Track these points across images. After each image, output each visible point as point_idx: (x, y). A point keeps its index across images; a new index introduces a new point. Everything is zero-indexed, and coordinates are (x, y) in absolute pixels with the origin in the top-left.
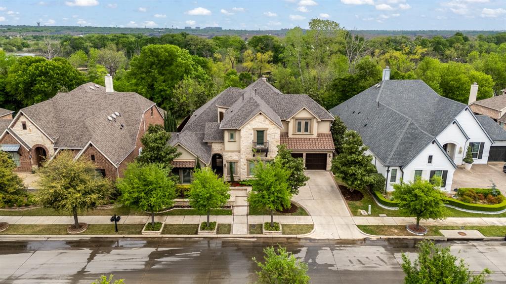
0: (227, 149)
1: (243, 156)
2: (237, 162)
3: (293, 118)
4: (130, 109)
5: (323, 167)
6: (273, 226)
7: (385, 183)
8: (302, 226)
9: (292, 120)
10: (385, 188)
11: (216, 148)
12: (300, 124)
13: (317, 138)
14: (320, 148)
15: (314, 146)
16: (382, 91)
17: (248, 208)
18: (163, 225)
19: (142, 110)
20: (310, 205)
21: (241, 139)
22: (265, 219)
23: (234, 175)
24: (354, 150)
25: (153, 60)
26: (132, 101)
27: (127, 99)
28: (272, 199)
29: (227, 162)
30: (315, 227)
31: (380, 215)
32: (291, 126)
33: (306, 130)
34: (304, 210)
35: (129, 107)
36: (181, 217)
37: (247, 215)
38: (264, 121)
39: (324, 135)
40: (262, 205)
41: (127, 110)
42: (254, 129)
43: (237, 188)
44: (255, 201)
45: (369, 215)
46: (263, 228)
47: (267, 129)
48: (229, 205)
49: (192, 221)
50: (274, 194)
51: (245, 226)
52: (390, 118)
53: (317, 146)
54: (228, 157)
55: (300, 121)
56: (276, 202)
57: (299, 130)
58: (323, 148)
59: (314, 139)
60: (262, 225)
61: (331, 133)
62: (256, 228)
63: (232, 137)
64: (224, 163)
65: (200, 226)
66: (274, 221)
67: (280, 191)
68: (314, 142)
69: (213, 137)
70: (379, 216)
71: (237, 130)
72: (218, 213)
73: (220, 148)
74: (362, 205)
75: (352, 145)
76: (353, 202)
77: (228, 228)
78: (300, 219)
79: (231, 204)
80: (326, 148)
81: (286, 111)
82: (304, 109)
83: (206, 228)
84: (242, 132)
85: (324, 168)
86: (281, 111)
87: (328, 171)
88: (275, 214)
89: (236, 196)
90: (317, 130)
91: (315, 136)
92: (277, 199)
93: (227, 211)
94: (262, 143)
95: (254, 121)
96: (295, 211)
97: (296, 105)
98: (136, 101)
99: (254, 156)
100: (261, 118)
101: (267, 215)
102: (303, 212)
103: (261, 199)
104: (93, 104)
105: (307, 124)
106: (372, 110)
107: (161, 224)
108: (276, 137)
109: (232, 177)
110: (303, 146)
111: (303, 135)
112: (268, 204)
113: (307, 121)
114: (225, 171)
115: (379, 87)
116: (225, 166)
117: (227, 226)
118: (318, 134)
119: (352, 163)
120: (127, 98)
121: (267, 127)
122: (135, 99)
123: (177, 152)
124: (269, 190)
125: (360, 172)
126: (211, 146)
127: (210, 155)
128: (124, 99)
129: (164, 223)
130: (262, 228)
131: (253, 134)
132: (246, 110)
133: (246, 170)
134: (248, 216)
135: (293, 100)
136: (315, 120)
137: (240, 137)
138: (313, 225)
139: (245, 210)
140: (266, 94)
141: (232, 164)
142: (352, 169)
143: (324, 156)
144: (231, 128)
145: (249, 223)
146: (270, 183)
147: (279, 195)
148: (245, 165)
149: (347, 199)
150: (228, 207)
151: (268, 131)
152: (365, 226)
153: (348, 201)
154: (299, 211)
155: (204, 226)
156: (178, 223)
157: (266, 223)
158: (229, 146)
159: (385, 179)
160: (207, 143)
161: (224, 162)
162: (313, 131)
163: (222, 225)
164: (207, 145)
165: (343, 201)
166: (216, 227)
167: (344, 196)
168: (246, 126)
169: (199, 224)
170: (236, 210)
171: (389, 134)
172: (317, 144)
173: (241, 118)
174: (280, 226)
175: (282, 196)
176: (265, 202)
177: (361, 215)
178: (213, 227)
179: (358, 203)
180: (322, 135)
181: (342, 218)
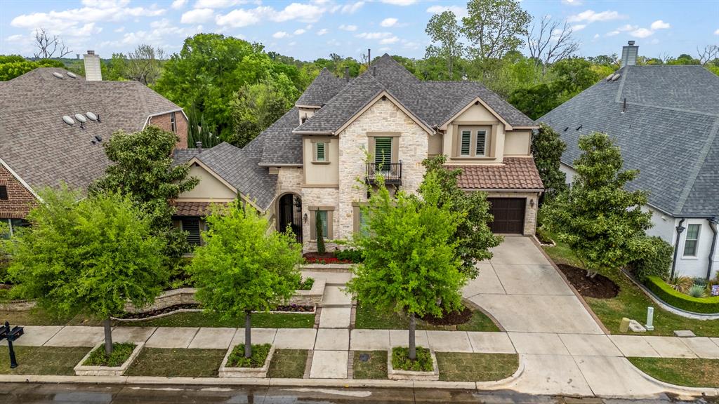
0: (309, 181)
1: (344, 197)
2: (332, 209)
3: (452, 122)
4: (123, 110)
5: (518, 227)
6: (414, 358)
7: (672, 257)
8: (488, 358)
9: (451, 127)
10: (671, 269)
11: (287, 181)
12: (466, 136)
13: (504, 168)
14: (512, 186)
15: (499, 181)
16: (626, 84)
17: (355, 310)
18: (136, 352)
19: (147, 112)
20: (498, 305)
21: (342, 158)
22: (392, 339)
23: (325, 239)
24: (604, 178)
25: (201, 58)
26: (130, 95)
27: (119, 93)
28: (413, 284)
29: (310, 209)
30: (523, 361)
31: (677, 332)
32: (448, 140)
33: (480, 150)
34: (487, 317)
35: (121, 106)
36: (190, 331)
37: (350, 328)
38: (392, 115)
39: (519, 160)
40: (386, 303)
41: (116, 112)
42: (369, 135)
43: (329, 266)
44: (368, 291)
45: (649, 333)
46: (389, 362)
47: (398, 135)
48: (308, 305)
49: (214, 340)
50: (419, 272)
51: (344, 357)
52: (660, 123)
53: (504, 181)
54: (311, 199)
55: (466, 130)
56: (424, 294)
57: (465, 150)
58: (518, 186)
59: (498, 167)
60: (386, 353)
61: (531, 156)
62: (370, 362)
63: (321, 152)
64: (303, 213)
65: (228, 354)
66: (417, 345)
67: (434, 264)
68: (496, 173)
69: (282, 156)
70: (676, 335)
71: (330, 136)
72: (278, 323)
73: (296, 181)
74: (623, 306)
75: (598, 166)
76: (599, 300)
77: (299, 361)
78: (481, 340)
79: (314, 301)
80: (524, 186)
81: (437, 111)
82: (477, 103)
83: (241, 361)
84: (342, 140)
85: (520, 230)
86: (427, 111)
87: (526, 236)
88: (419, 327)
89: (327, 285)
90: (502, 151)
91: (499, 162)
92: (428, 287)
93: (304, 317)
94: (387, 167)
95: (369, 115)
96: (467, 321)
97: (457, 100)
98: (137, 96)
99: (369, 196)
100: (385, 108)
101: (399, 328)
102: (486, 323)
103: (383, 285)
104: (51, 102)
105: (481, 136)
106: (609, 118)
107: (132, 347)
108: (419, 152)
109: (321, 244)
110: (475, 181)
111: (472, 160)
112: (403, 298)
113: (482, 130)
114: (307, 229)
115: (617, 79)
116: (306, 219)
117: (297, 355)
118: (504, 159)
119: (597, 208)
120: (121, 90)
121: (399, 129)
122: (135, 93)
123: (188, 177)
124: (404, 260)
125: (620, 228)
126: (277, 176)
127: (273, 195)
128: (114, 93)
129: (140, 345)
130: (385, 361)
131: (366, 145)
132: (354, 96)
133: (351, 229)
134: (354, 331)
135: (451, 91)
136: (499, 129)
137: (338, 153)
138: (516, 356)
139: (346, 316)
140: (397, 80)
141: (321, 215)
142: (600, 223)
143: (520, 205)
144: (319, 132)
145: (353, 348)
146: (406, 240)
147: (433, 274)
148: (349, 216)
149: (584, 294)
150: (306, 308)
151: (401, 139)
152: (652, 361)
153: (588, 298)
154: (475, 319)
155: (238, 355)
156: (178, 345)
157: (397, 350)
158: (313, 173)
159: (671, 248)
160: (267, 169)
161: (305, 210)
162: (494, 152)
163: (286, 351)
164: (267, 175)
165: (575, 298)
166: (269, 358)
167: (577, 287)
168: (353, 128)
169: (226, 350)
170: (325, 317)
171: (665, 152)
172: (503, 177)
173: (340, 112)
174: (433, 357)
175: (439, 277)
176: (394, 291)
177: (630, 332)
178: (259, 359)
179: (612, 304)
180: (513, 160)
181: (585, 340)
